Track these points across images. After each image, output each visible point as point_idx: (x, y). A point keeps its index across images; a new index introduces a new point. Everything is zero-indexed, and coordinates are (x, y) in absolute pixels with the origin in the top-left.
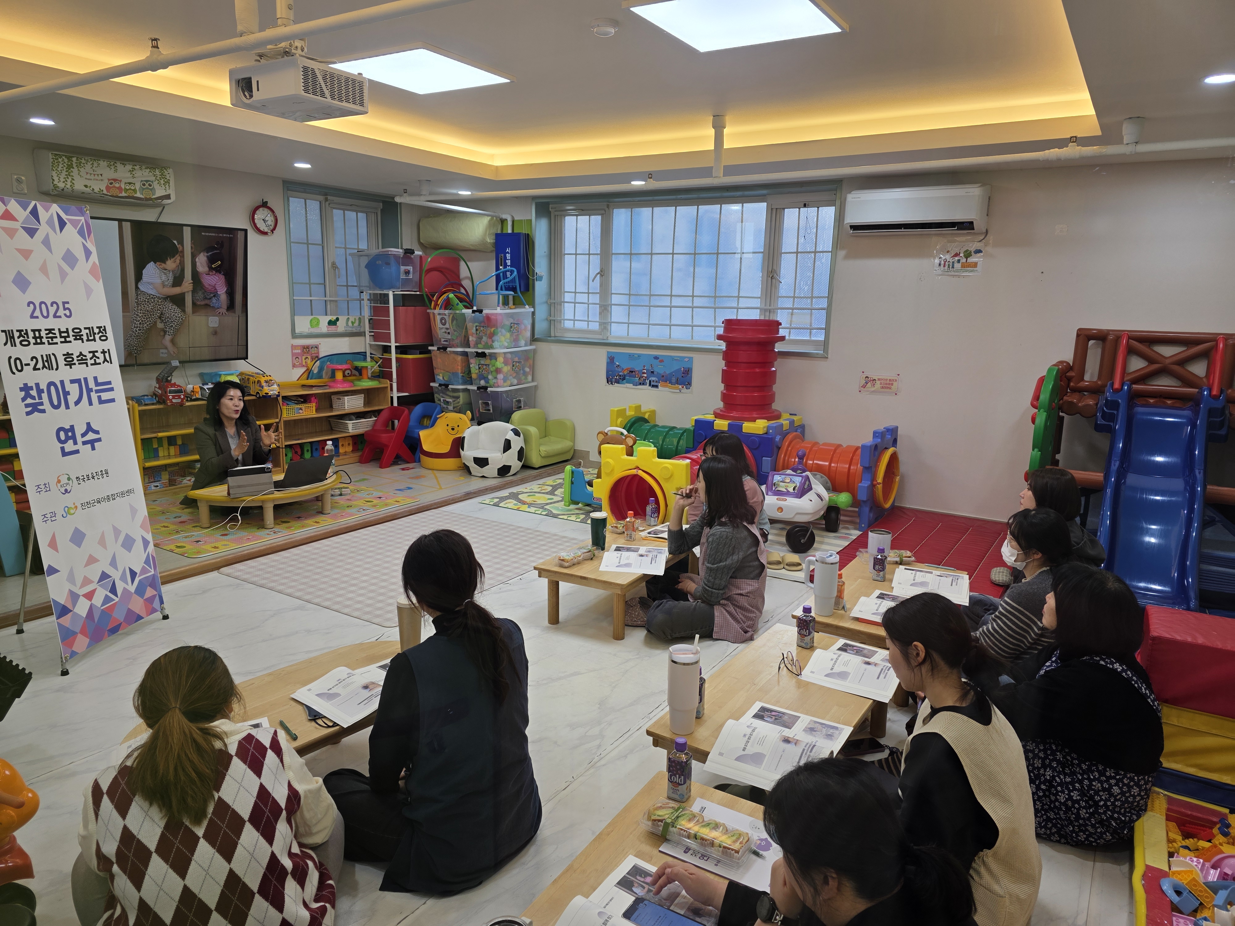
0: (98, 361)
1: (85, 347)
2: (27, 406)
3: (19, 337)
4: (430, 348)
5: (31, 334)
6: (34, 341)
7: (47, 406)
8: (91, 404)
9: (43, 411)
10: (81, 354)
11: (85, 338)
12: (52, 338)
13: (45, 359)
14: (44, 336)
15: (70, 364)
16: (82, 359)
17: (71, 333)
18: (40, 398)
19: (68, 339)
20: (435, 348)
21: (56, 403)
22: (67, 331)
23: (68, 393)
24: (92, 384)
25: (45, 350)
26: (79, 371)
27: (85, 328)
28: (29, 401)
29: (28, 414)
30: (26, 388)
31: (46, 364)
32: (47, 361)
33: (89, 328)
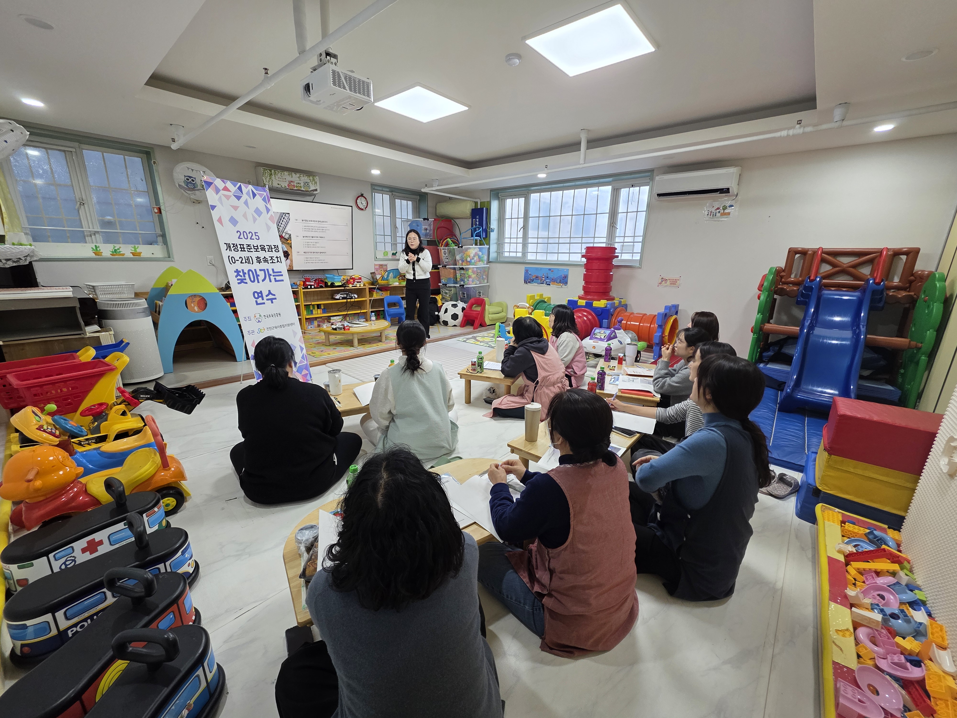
0: (274, 261)
1: (268, 255)
2: (238, 280)
3: (233, 247)
4: (439, 266)
5: (239, 246)
6: (240, 249)
7: (248, 280)
8: (270, 281)
9: (246, 283)
10: (265, 257)
11: (267, 250)
12: (250, 249)
13: (246, 258)
14: (246, 248)
15: (259, 262)
16: (265, 260)
17: (259, 247)
18: (244, 276)
19: (258, 250)
20: (441, 266)
21: (252, 280)
22: (257, 246)
23: (259, 276)
24: (271, 272)
25: (246, 254)
26: (264, 266)
27: (267, 246)
28: (239, 277)
29: (239, 283)
30: (237, 271)
31: (247, 261)
32: (247, 259)
33: (269, 246)
